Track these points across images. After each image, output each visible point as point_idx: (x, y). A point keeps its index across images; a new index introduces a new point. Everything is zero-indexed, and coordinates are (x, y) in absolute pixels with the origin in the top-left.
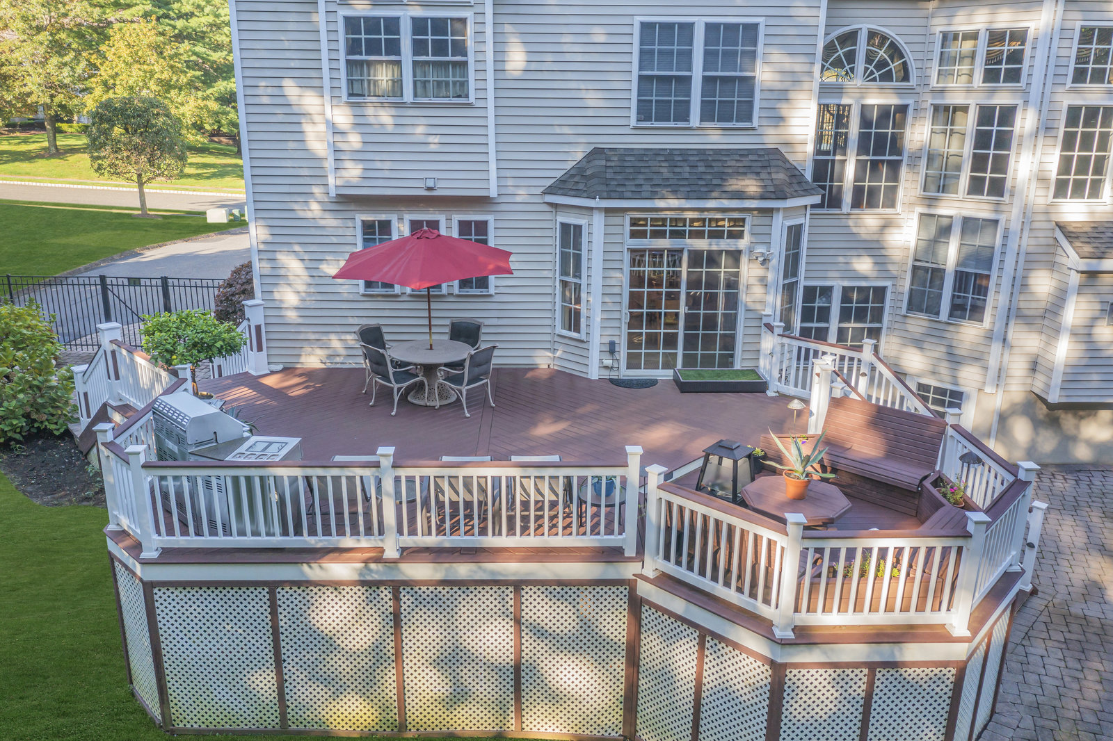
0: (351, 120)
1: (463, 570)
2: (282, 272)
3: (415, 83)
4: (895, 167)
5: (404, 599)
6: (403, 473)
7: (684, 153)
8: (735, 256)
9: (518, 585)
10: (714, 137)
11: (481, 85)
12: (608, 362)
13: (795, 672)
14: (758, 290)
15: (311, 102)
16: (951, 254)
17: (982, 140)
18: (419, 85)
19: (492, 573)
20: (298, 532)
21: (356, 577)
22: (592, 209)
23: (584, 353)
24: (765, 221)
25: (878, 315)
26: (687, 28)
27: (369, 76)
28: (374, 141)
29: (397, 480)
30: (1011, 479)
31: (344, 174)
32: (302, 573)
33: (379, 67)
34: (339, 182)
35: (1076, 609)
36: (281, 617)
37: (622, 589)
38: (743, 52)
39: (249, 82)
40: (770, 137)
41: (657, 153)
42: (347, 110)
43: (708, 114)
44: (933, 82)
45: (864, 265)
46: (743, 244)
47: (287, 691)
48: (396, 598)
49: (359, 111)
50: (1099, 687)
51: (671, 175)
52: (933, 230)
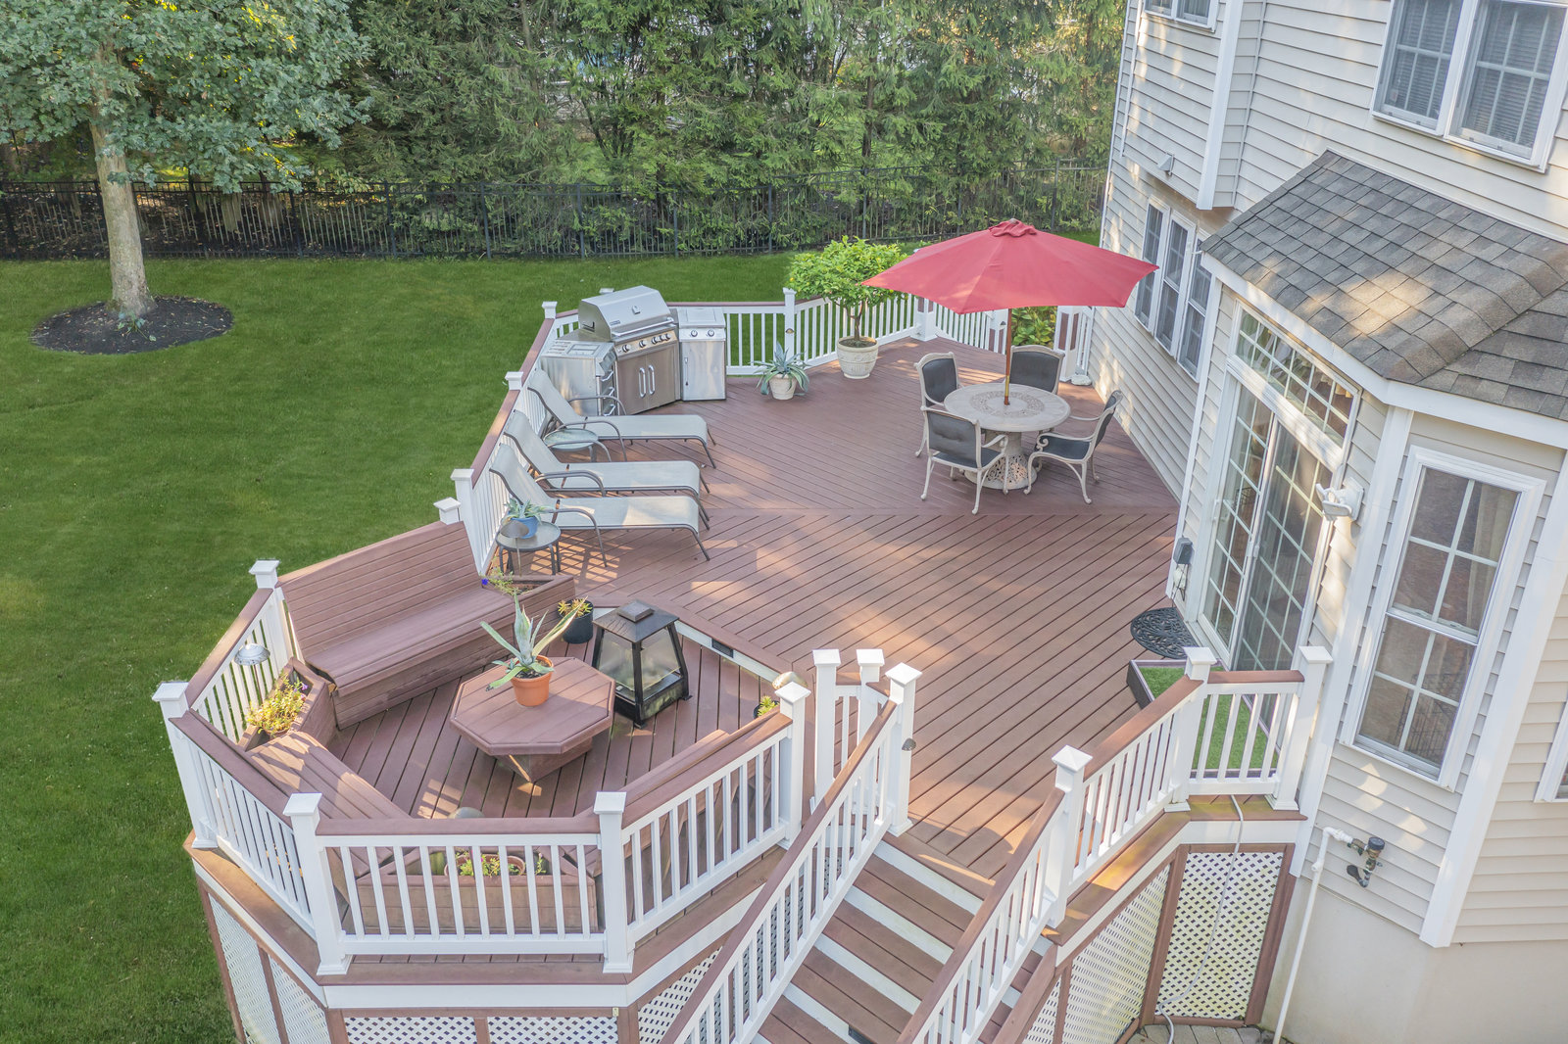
24: (1375, 421)
31: (1131, 126)
34: (1127, 137)
46: (1336, 459)
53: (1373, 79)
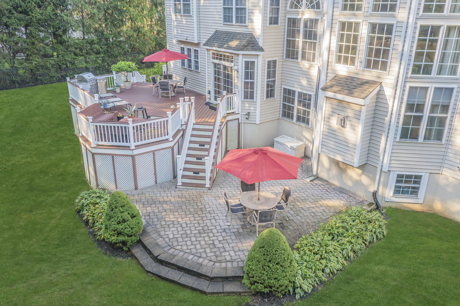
3: (183, 10)
7: (232, 33)
11: (193, 10)
14: (236, 81)
24: (237, 58)
27: (177, 8)
28: (178, 25)
40: (250, 29)
46: (233, 65)
53: (222, 19)
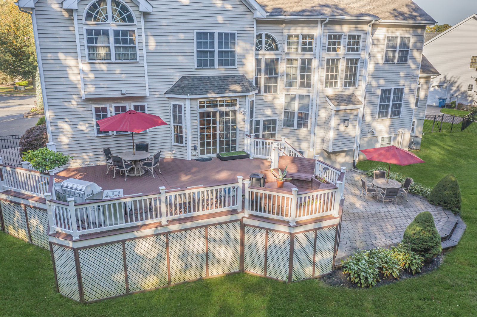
0: (90, 69)
1: (189, 224)
2: (61, 130)
3: (115, 54)
4: (276, 78)
5: (169, 238)
6: (168, 195)
7: (214, 77)
8: (234, 112)
9: (206, 226)
10: (222, 71)
11: (141, 55)
12: (194, 153)
13: (297, 235)
14: (242, 123)
15: (70, 61)
16: (296, 106)
17: (303, 69)
18: (117, 54)
19: (199, 223)
20: (132, 221)
21: (153, 233)
22: (185, 99)
23: (185, 151)
24: (243, 100)
25: (274, 129)
26: (212, 34)
27: (96, 51)
28: (99, 76)
29: (166, 197)
30: (339, 173)
31: (88, 90)
32: (134, 235)
33: (100, 48)
34: (86, 93)
35: (350, 211)
36: (126, 252)
37: (238, 222)
38: (231, 42)
39: (44, 54)
40: (241, 71)
41: (205, 78)
42: (88, 65)
43: (220, 64)
44: (286, 50)
45: (268, 112)
46: (237, 108)
47: (128, 279)
48: (167, 238)
49: (93, 65)
50: (362, 230)
51: (211, 86)
52: (289, 99)
53: (194, 64)
